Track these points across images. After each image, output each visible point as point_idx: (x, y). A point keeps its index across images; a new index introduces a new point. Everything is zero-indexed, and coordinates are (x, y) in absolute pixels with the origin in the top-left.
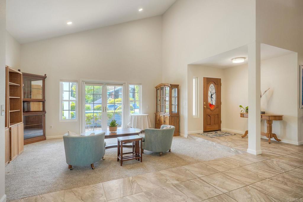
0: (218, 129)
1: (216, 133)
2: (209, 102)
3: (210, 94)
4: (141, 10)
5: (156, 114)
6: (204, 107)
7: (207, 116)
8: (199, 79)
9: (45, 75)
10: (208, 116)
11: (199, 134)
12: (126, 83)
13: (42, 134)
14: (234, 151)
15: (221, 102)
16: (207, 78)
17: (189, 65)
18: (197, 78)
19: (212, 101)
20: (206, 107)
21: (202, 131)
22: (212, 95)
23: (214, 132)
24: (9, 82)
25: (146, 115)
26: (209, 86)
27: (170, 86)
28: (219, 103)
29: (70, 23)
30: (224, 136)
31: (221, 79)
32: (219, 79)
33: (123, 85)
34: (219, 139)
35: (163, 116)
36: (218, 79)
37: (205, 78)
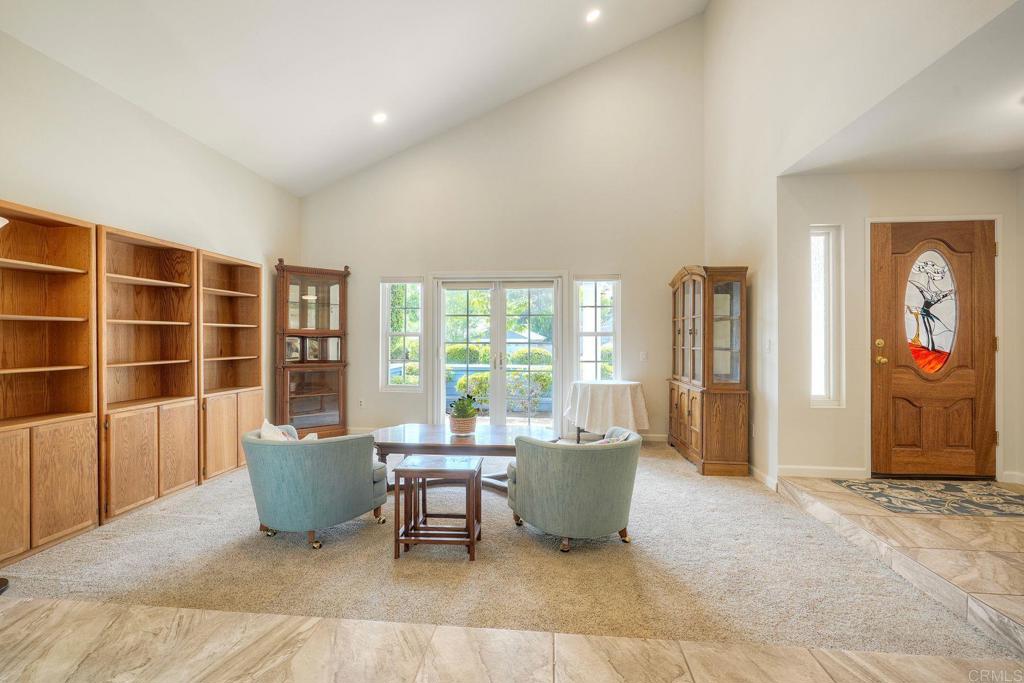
0: (972, 473)
1: (948, 488)
2: (910, 336)
3: (913, 300)
4: (593, 16)
5: (671, 383)
6: (873, 361)
7: (894, 403)
8: (843, 233)
9: (346, 267)
10: (901, 403)
11: (838, 482)
12: (565, 278)
13: (336, 420)
14: (991, 619)
15: (994, 340)
16: (893, 224)
17: (785, 179)
18: (838, 228)
19: (929, 331)
20: (884, 360)
21: (862, 470)
22: (928, 304)
23: (940, 485)
24: (201, 288)
25: (626, 386)
26: (913, 262)
27: (704, 273)
28: (977, 341)
29: (380, 118)
30: (991, 512)
31: (992, 223)
32: (982, 223)
33: (556, 282)
34: (936, 524)
35: (686, 391)
36: (972, 222)
37: (884, 225)
